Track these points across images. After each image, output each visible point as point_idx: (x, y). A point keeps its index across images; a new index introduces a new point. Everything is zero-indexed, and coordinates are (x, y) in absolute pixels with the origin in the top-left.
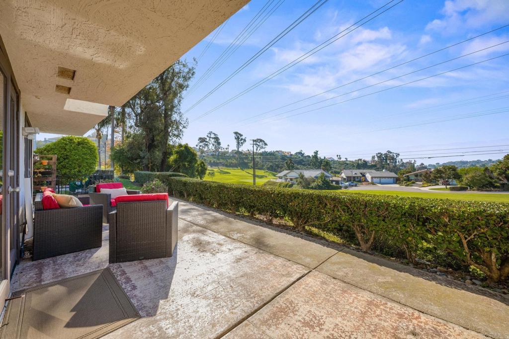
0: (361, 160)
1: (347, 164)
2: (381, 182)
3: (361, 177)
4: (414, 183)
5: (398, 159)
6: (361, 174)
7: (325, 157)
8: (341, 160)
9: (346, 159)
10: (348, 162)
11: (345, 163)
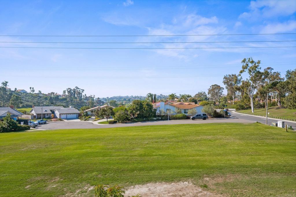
0: (54, 93)
1: (41, 97)
2: (68, 118)
3: (50, 114)
4: (90, 118)
5: (83, 94)
6: (51, 111)
7: (16, 89)
8: (34, 92)
9: (39, 91)
10: (41, 95)
11: (39, 96)
